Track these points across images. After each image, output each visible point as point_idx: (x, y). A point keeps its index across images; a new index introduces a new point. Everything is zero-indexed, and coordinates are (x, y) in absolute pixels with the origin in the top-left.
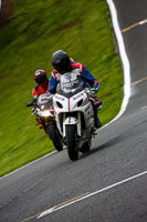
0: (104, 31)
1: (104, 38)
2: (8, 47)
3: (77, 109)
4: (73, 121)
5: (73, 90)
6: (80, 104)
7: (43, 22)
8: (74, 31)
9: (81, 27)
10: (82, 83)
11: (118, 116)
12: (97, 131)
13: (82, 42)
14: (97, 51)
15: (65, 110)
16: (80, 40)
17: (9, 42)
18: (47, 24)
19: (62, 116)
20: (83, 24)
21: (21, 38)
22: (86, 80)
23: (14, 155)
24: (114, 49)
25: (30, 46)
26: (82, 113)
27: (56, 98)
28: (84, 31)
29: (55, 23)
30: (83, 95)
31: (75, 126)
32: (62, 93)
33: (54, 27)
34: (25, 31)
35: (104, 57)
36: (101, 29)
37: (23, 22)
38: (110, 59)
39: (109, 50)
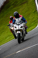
0: (34, 4)
1: (33, 6)
2: (9, 8)
4: (19, 32)
5: (20, 23)
6: (21, 27)
7: (18, 2)
8: (26, 4)
9: (27, 4)
11: (37, 27)
12: (26, 35)
13: (28, 7)
14: (31, 10)
15: (17, 29)
16: (27, 7)
17: (9, 7)
18: (19, 2)
19: (16, 31)
20: (28, 3)
21: (12, 6)
22: (23, 20)
23: (10, 37)
24: (36, 9)
25: (14, 9)
26: (22, 30)
27: (15, 25)
28: (28, 4)
29: (21, 2)
30: (22, 25)
31: (20, 33)
32: (16, 24)
33: (20, 3)
34: (13, 4)
35: (33, 11)
36: (33, 4)
37: (12, 2)
38: (35, 12)
39: (35, 9)
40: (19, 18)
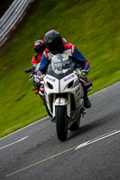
3: (67, 90)
4: (63, 102)
5: (65, 71)
6: (70, 85)
10: (73, 65)
15: (55, 90)
26: (72, 95)
27: (47, 78)
31: (65, 107)
40: (62, 53)
